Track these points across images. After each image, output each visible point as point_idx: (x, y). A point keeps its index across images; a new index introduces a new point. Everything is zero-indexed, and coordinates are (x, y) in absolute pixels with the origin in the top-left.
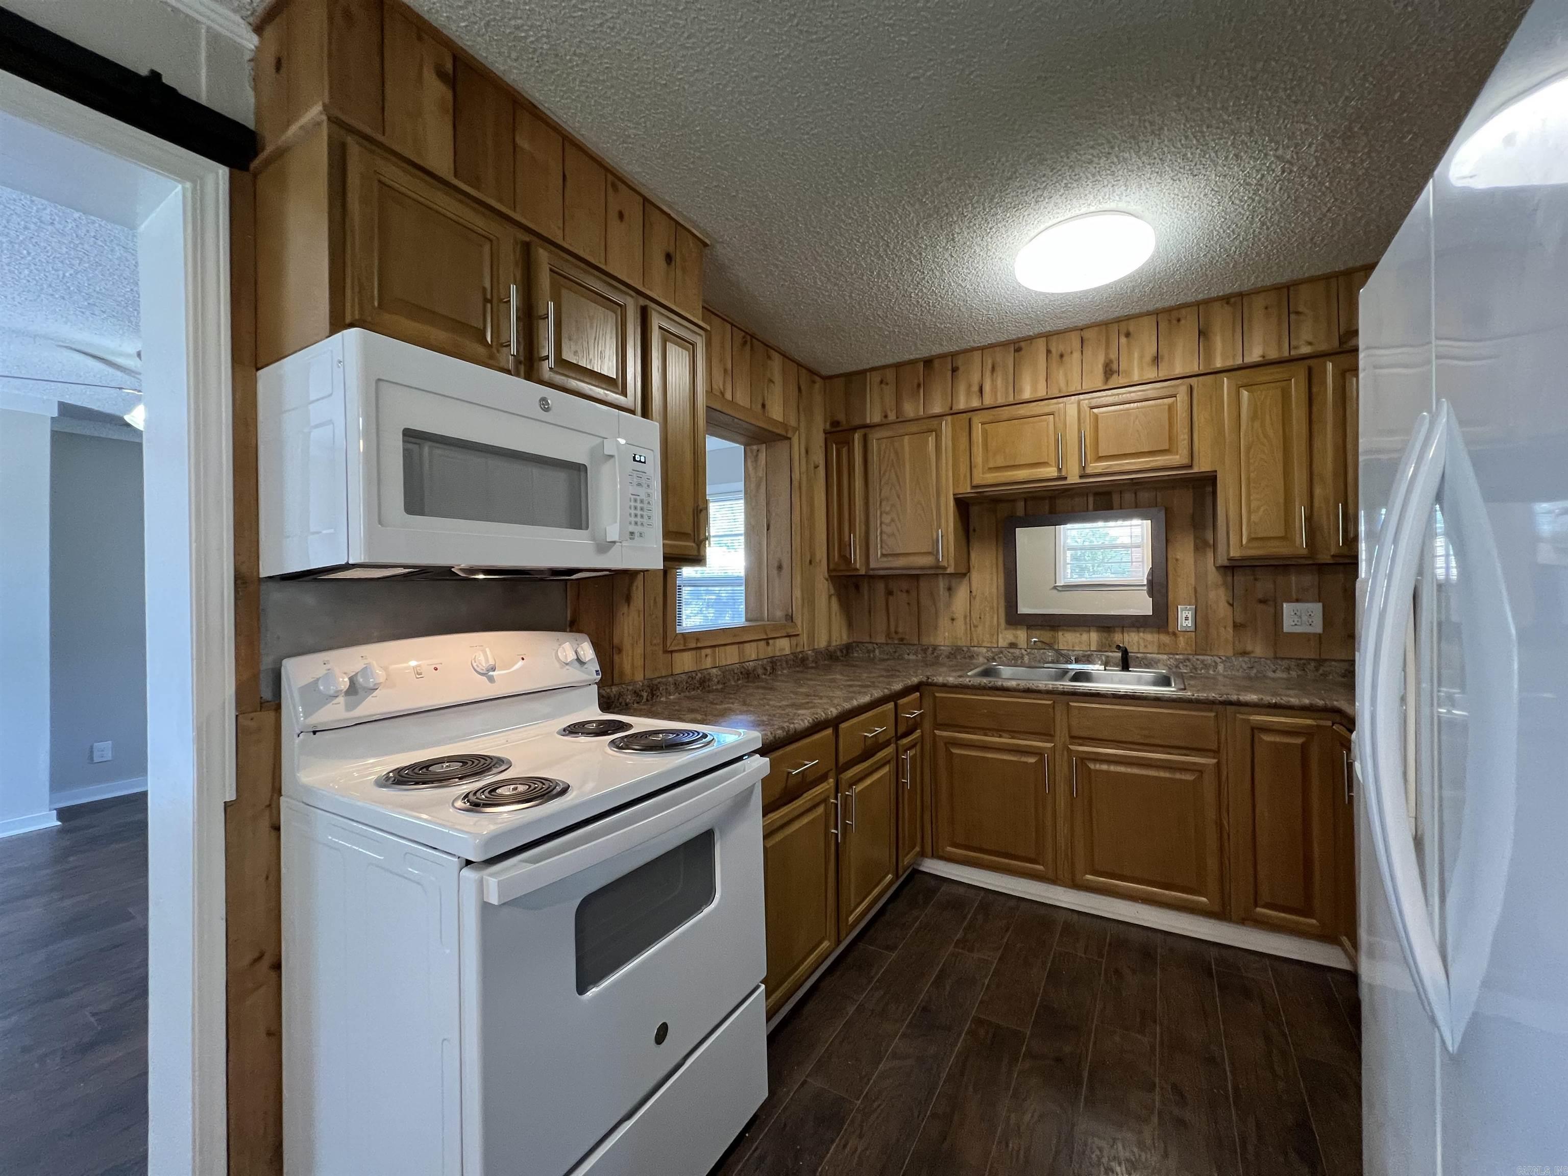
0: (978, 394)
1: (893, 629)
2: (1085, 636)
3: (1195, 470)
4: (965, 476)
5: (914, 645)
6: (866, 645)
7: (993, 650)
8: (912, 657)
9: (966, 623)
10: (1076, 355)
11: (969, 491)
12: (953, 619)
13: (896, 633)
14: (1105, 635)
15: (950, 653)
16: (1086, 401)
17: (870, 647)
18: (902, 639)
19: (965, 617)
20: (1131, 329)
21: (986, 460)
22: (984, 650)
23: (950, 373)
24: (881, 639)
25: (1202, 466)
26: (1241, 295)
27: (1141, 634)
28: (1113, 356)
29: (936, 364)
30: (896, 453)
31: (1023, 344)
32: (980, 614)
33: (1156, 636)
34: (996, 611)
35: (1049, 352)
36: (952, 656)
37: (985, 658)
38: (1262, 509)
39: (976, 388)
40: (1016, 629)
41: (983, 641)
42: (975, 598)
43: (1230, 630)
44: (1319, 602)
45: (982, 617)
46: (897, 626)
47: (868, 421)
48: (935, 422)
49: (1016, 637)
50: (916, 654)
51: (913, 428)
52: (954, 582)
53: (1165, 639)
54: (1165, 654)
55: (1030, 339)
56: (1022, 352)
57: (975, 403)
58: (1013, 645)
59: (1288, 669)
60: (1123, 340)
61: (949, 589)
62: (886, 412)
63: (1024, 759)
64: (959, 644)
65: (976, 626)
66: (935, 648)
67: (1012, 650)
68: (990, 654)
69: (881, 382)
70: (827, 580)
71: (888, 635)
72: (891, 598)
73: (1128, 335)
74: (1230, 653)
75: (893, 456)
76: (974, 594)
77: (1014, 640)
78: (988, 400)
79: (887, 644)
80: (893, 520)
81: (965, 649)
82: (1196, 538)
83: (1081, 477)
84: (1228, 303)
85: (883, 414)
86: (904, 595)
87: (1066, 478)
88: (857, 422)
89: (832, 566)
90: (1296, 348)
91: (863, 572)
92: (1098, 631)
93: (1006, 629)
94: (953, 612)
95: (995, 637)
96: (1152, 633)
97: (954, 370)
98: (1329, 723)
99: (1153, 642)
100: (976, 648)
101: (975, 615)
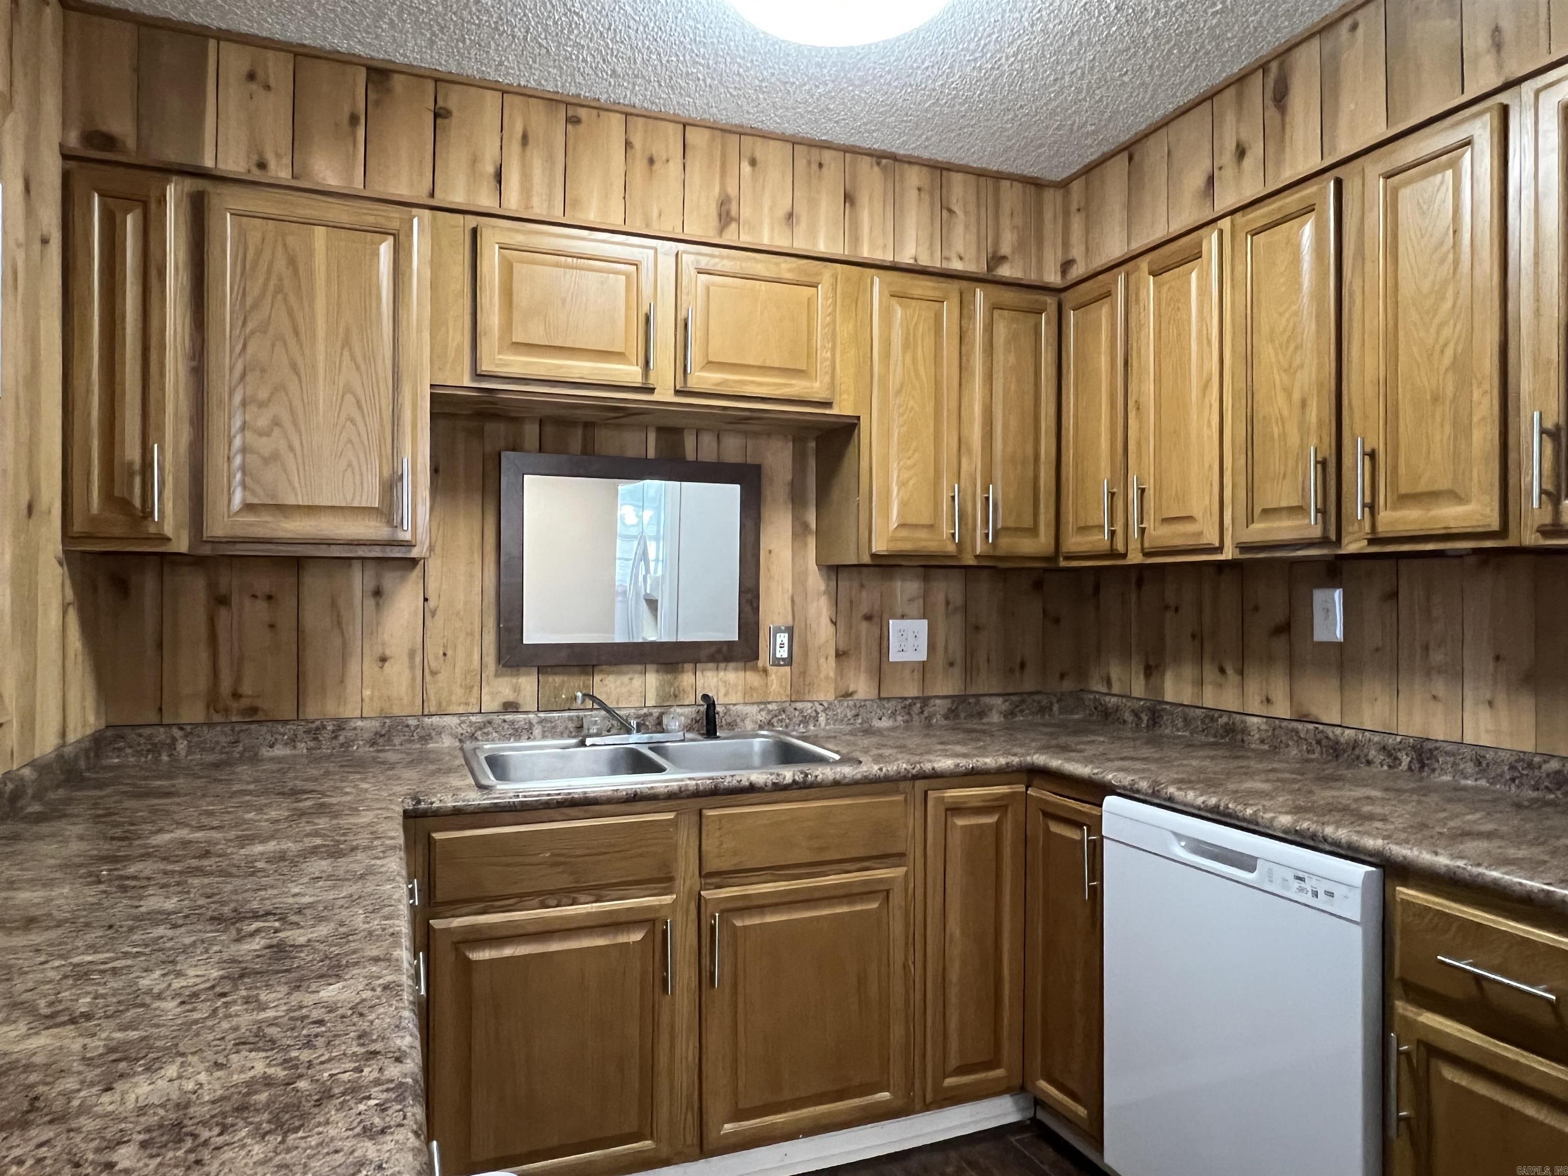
0: (493, 183)
1: (226, 686)
2: (637, 681)
3: (835, 411)
4: (459, 348)
5: (286, 722)
6: (147, 731)
7: (473, 719)
8: (280, 751)
9: (412, 667)
10: (675, 167)
11: (467, 382)
12: (383, 660)
13: (236, 695)
14: (669, 677)
15: (376, 733)
16: (692, 257)
17: (161, 734)
18: (254, 710)
19: (412, 654)
20: (759, 155)
21: (508, 325)
22: (453, 721)
23: (431, 116)
24: (192, 713)
25: (843, 408)
26: (894, 158)
27: (722, 674)
28: (732, 191)
29: (398, 82)
30: (292, 262)
31: (582, 113)
32: (445, 647)
33: (741, 674)
34: (478, 637)
35: (628, 144)
36: (381, 741)
37: (455, 736)
38: (911, 483)
39: (490, 169)
40: (518, 675)
41: (450, 703)
42: (433, 614)
43: (832, 661)
44: (924, 618)
45: (449, 653)
46: (238, 680)
47: (209, 163)
48: (394, 216)
49: (516, 689)
50: (292, 741)
51: (339, 212)
52: (389, 580)
53: (753, 678)
54: (753, 704)
55: (599, 108)
56: (582, 128)
57: (486, 202)
58: (510, 707)
59: (894, 714)
60: (746, 168)
61: (378, 593)
62: (261, 154)
63: (622, 939)
64: (396, 711)
65: (434, 673)
66: (341, 724)
67: (509, 717)
68: (465, 729)
69: (251, 76)
70: (61, 564)
71: (213, 702)
72: (223, 612)
73: (753, 162)
74: (831, 697)
75: (281, 264)
76: (432, 604)
77: (511, 698)
78: (513, 202)
79: (210, 725)
80: (276, 422)
81: (412, 722)
82: (795, 518)
83: (677, 392)
84: (878, 164)
85: (255, 157)
86: (262, 605)
87: (651, 390)
88: (172, 155)
89: (78, 527)
90: (948, 259)
91: (181, 544)
92: (658, 671)
93: (497, 675)
94: (383, 644)
95: (476, 690)
96: (736, 669)
97: (440, 114)
98: (1021, 788)
99: (736, 685)
100: (435, 719)
101: (435, 650)
